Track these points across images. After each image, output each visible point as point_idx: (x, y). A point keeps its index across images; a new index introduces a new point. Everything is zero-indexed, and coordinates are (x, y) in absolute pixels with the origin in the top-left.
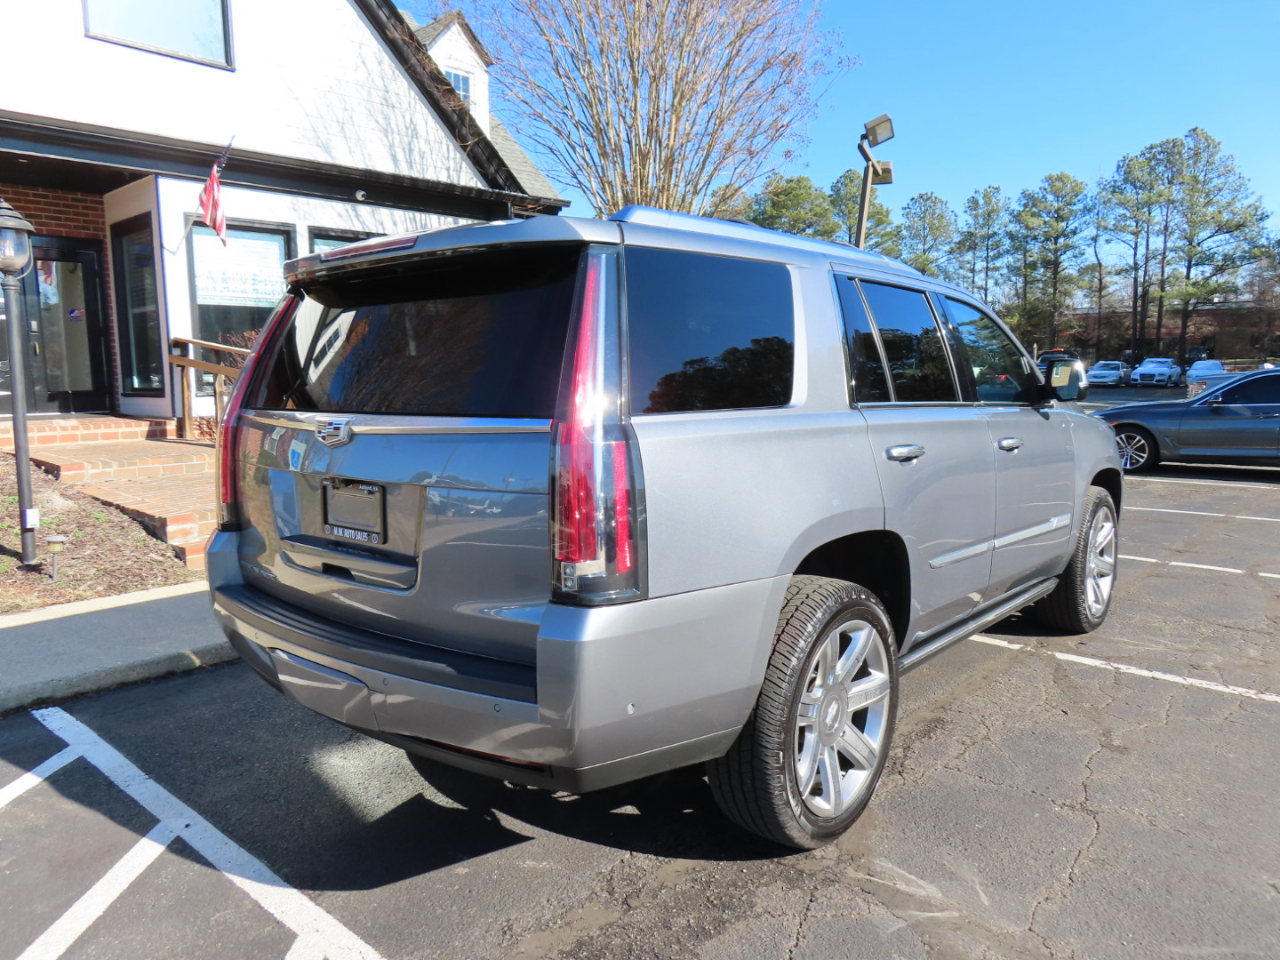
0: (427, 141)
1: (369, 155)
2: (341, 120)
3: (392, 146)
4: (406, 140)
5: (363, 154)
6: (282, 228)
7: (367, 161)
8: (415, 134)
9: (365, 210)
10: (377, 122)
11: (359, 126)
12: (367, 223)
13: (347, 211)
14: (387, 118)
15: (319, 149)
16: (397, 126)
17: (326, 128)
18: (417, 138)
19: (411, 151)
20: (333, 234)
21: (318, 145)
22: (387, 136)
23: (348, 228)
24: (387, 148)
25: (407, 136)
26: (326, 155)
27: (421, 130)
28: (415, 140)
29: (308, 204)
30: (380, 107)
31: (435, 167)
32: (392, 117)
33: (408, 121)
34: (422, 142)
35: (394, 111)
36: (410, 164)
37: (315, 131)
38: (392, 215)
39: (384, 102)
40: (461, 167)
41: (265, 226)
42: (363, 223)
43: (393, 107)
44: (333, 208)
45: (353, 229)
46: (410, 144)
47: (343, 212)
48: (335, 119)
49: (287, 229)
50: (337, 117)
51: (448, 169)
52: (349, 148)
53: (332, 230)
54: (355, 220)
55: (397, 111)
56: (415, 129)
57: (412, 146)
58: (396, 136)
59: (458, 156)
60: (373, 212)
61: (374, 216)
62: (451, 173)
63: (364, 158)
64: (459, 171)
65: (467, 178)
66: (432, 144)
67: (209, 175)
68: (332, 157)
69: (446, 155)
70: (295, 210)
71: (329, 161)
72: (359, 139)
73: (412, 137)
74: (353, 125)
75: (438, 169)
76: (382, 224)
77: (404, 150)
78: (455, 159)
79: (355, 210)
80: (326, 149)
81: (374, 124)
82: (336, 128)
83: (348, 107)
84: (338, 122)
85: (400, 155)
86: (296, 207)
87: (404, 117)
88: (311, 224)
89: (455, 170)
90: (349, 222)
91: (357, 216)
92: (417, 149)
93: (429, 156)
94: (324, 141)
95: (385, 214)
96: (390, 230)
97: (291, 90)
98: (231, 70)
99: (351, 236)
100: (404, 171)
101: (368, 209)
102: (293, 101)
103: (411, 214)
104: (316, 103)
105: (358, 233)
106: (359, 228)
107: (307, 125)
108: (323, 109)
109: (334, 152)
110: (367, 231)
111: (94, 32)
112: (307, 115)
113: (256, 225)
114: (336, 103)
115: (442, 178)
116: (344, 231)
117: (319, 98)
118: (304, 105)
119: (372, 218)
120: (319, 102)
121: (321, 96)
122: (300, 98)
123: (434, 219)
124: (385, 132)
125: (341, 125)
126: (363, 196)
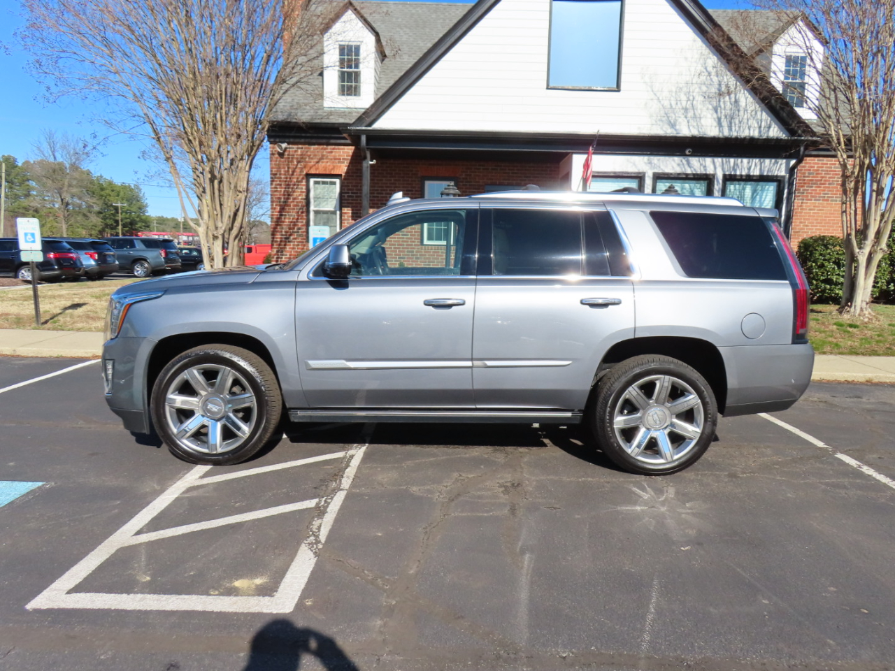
1: (702, 126)
2: (685, 107)
3: (719, 119)
4: (730, 113)
5: (697, 127)
6: (637, 175)
7: (700, 130)
8: (738, 108)
9: (694, 161)
10: (711, 105)
11: (697, 109)
12: (695, 168)
13: (681, 161)
15: (669, 128)
17: (674, 114)
18: (738, 110)
20: (671, 176)
21: (668, 125)
22: (716, 112)
23: (681, 172)
24: (716, 120)
25: (731, 110)
26: (673, 130)
27: (742, 105)
28: (737, 112)
29: (659, 160)
30: (714, 94)
31: (749, 128)
33: (732, 99)
34: (742, 112)
36: (730, 128)
37: (667, 116)
38: (713, 161)
40: (770, 126)
41: (629, 175)
42: (692, 168)
44: (674, 160)
45: (684, 172)
46: (732, 115)
47: (679, 162)
49: (640, 175)
50: (682, 106)
51: (760, 128)
52: (689, 123)
53: (671, 174)
54: (686, 167)
56: (738, 105)
58: (723, 111)
59: (769, 119)
60: (700, 160)
61: (700, 163)
62: (763, 130)
64: (768, 128)
65: (775, 132)
66: (749, 112)
67: (588, 149)
68: (676, 130)
69: (759, 118)
71: (674, 134)
72: (696, 117)
73: (735, 110)
74: (693, 109)
76: (705, 167)
77: (728, 120)
78: (766, 121)
79: (687, 161)
80: (673, 126)
81: (708, 106)
82: (681, 113)
83: (691, 98)
85: (725, 123)
86: (650, 162)
87: (729, 98)
88: (656, 171)
90: (683, 168)
91: (689, 164)
92: (737, 117)
93: (746, 120)
94: (672, 121)
95: (708, 160)
96: (710, 171)
97: (655, 94)
98: (619, 91)
99: (684, 176)
100: (726, 133)
101: (697, 159)
102: (656, 101)
103: (727, 159)
104: (670, 100)
105: (687, 175)
106: (689, 171)
107: (662, 113)
108: (673, 103)
109: (677, 127)
110: (694, 172)
111: (551, 85)
112: (664, 108)
113: (624, 175)
114: (684, 98)
115: (755, 134)
116: (679, 174)
117: (672, 96)
118: (662, 102)
119: (698, 164)
120: (672, 99)
121: (674, 94)
122: (660, 98)
123: (745, 160)
124: (716, 110)
125: (686, 110)
126: (689, 152)
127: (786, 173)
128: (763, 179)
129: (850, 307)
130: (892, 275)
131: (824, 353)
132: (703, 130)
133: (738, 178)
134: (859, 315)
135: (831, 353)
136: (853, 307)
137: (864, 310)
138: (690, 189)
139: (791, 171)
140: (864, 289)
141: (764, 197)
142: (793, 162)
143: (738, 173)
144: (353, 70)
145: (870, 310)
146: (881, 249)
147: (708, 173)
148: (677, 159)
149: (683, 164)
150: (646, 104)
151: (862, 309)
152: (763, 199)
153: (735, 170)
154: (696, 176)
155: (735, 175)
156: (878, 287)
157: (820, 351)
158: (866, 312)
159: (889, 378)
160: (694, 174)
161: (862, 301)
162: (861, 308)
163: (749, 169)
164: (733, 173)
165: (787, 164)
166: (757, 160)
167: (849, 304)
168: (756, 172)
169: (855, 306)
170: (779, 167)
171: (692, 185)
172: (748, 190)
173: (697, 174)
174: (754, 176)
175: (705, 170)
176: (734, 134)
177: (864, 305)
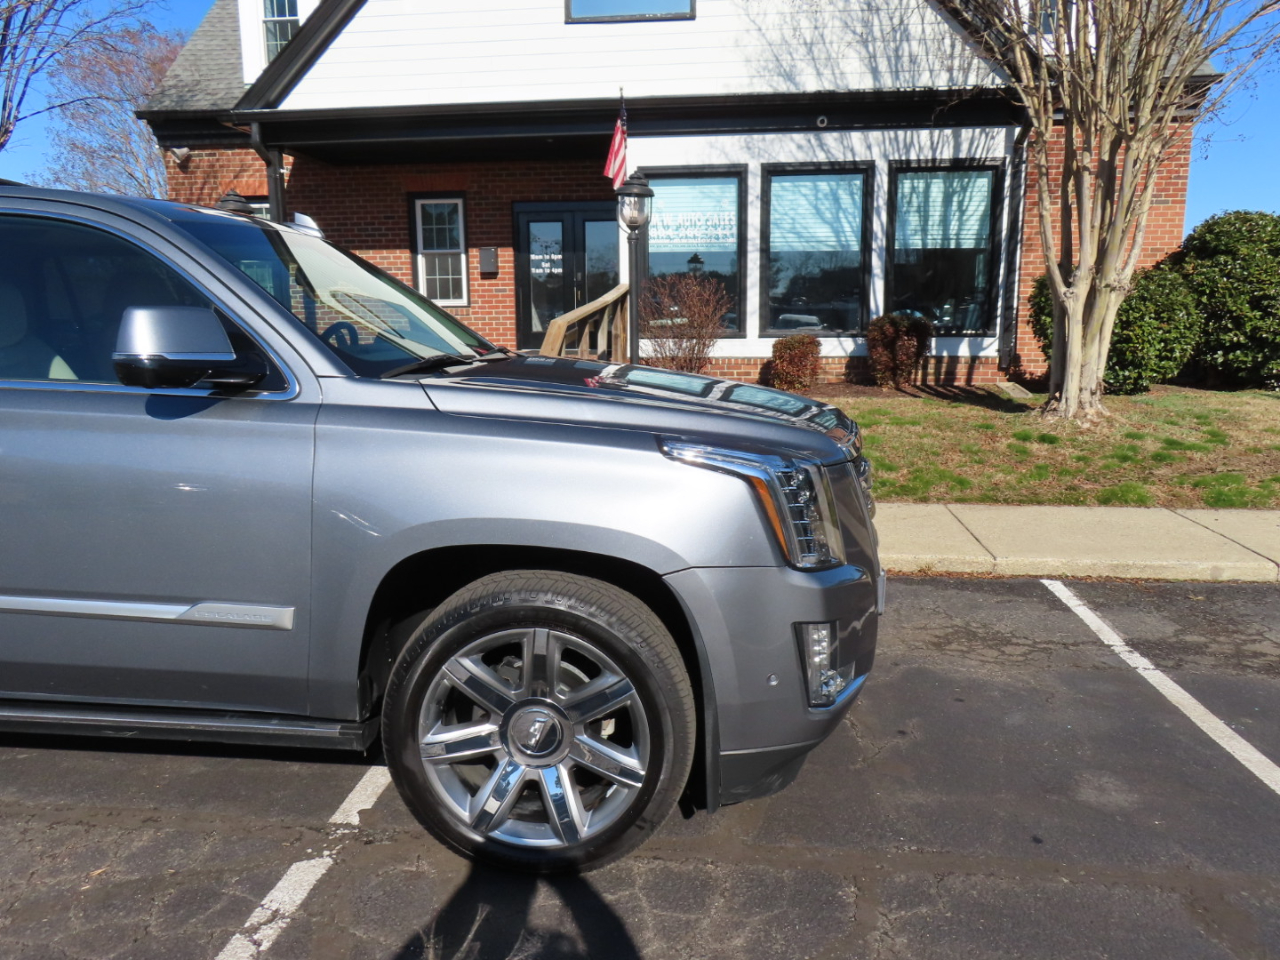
0: (922, 40)
1: (842, 73)
2: (808, 41)
3: (873, 57)
4: (892, 45)
5: (833, 74)
6: (733, 170)
7: (839, 82)
8: (906, 36)
9: (831, 138)
10: (854, 32)
11: (831, 43)
12: (833, 151)
13: (809, 141)
14: (867, 24)
15: (781, 79)
16: (882, 31)
17: (791, 54)
18: (908, 40)
19: (898, 58)
20: (790, 168)
21: (779, 75)
22: (867, 47)
23: (808, 160)
24: (866, 61)
25: (895, 40)
26: (789, 83)
27: (915, 29)
28: (905, 45)
29: (764, 140)
30: (860, 13)
31: (931, 71)
32: (876, 22)
33: (896, 21)
34: (914, 44)
35: (878, 15)
36: (896, 74)
37: (778, 60)
38: (866, 139)
39: (865, 7)
40: (970, 64)
41: (715, 170)
42: (827, 152)
43: (878, 10)
44: (792, 140)
45: (815, 160)
46: (897, 50)
47: (803, 142)
48: (801, 41)
49: (738, 169)
50: (805, 39)
51: (950, 70)
52: (817, 70)
53: (790, 164)
54: (818, 150)
55: (882, 14)
56: (906, 30)
57: (900, 53)
58: (879, 43)
59: (967, 51)
60: (842, 137)
61: (842, 143)
62: (955, 73)
63: (835, 78)
64: (966, 71)
65: (979, 76)
66: (929, 43)
68: (796, 84)
69: (949, 51)
70: (749, 148)
71: (793, 90)
72: (829, 58)
73: (901, 40)
74: (824, 43)
75: (935, 73)
76: (852, 150)
77: (889, 59)
78: (961, 56)
79: (819, 139)
80: (789, 77)
81: (849, 37)
82: (803, 50)
83: (818, 24)
84: (805, 43)
85: (883, 65)
86: (751, 145)
87: (891, 19)
88: (764, 161)
89: (961, 68)
90: (811, 153)
91: (822, 145)
92: (906, 53)
93: (924, 58)
94: (788, 69)
95: (856, 137)
96: (862, 155)
97: (754, 22)
98: (692, 17)
99: (812, 168)
100: (888, 83)
101: (835, 135)
102: (755, 34)
103: (892, 133)
104: (781, 29)
105: (820, 164)
106: (822, 157)
107: (768, 55)
108: (788, 33)
109: (798, 79)
110: (832, 160)
111: (575, 15)
112: (770, 45)
113: (706, 170)
114: (805, 23)
115: (942, 83)
116: (802, 164)
117: (786, 22)
118: (768, 37)
119: (839, 145)
120: (785, 27)
121: (788, 19)
122: (763, 28)
123: (924, 134)
124: (865, 43)
125: (810, 46)
126: (822, 122)
127: (1006, 153)
128: (962, 167)
129: (1059, 400)
130: (1218, 335)
131: (925, 500)
132: (845, 82)
133: (914, 165)
134: (1075, 417)
135: (939, 500)
136: (1064, 401)
137: (1087, 405)
138: (831, 190)
139: (1015, 148)
140: (1082, 366)
141: (967, 199)
142: (1018, 130)
143: (913, 156)
144: (288, 18)
145: (1100, 406)
146: (1107, 286)
147: (857, 159)
148: (798, 137)
149: (812, 146)
150: (737, 41)
151: (1081, 405)
152: (966, 203)
153: (908, 152)
154: (837, 167)
155: (908, 162)
156: (1176, 359)
157: (920, 494)
158: (1090, 411)
159: (970, 564)
160: (832, 164)
161: (1081, 390)
162: (1080, 402)
163: (934, 149)
164: (904, 158)
165: (1009, 135)
166: (948, 132)
167: (1057, 395)
168: (946, 154)
169: (1067, 399)
170: (993, 143)
171: (833, 183)
172: (937, 187)
173: (839, 163)
174: (941, 160)
175: (854, 155)
176: (904, 84)
177: (1086, 396)
